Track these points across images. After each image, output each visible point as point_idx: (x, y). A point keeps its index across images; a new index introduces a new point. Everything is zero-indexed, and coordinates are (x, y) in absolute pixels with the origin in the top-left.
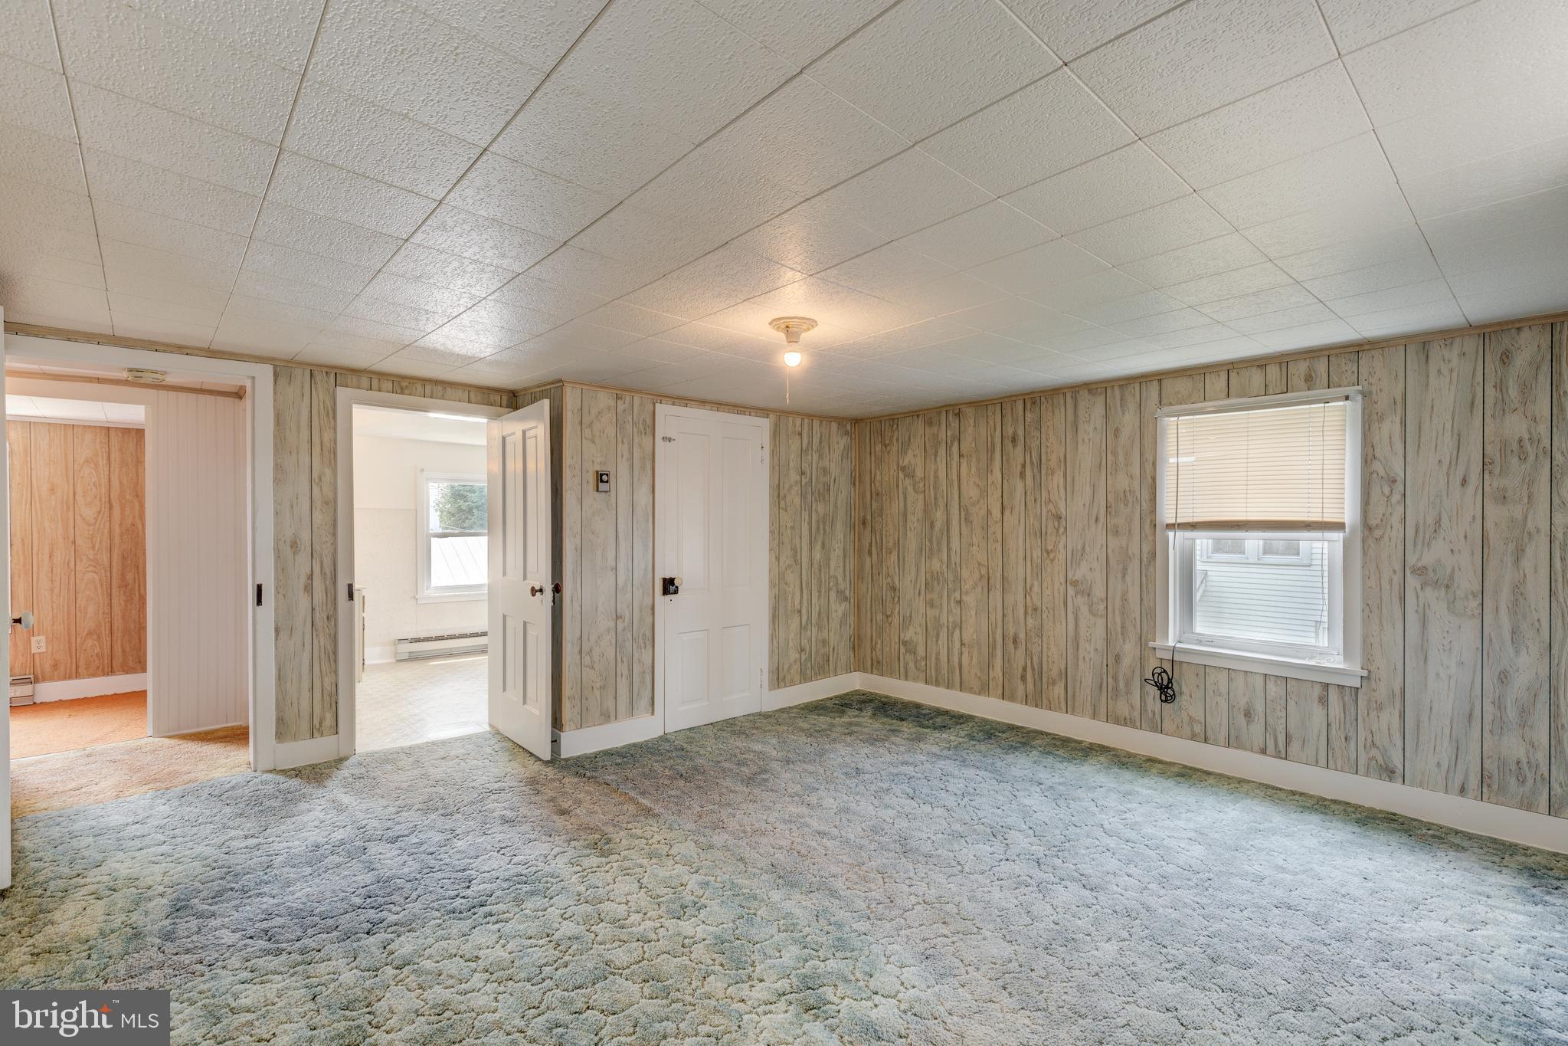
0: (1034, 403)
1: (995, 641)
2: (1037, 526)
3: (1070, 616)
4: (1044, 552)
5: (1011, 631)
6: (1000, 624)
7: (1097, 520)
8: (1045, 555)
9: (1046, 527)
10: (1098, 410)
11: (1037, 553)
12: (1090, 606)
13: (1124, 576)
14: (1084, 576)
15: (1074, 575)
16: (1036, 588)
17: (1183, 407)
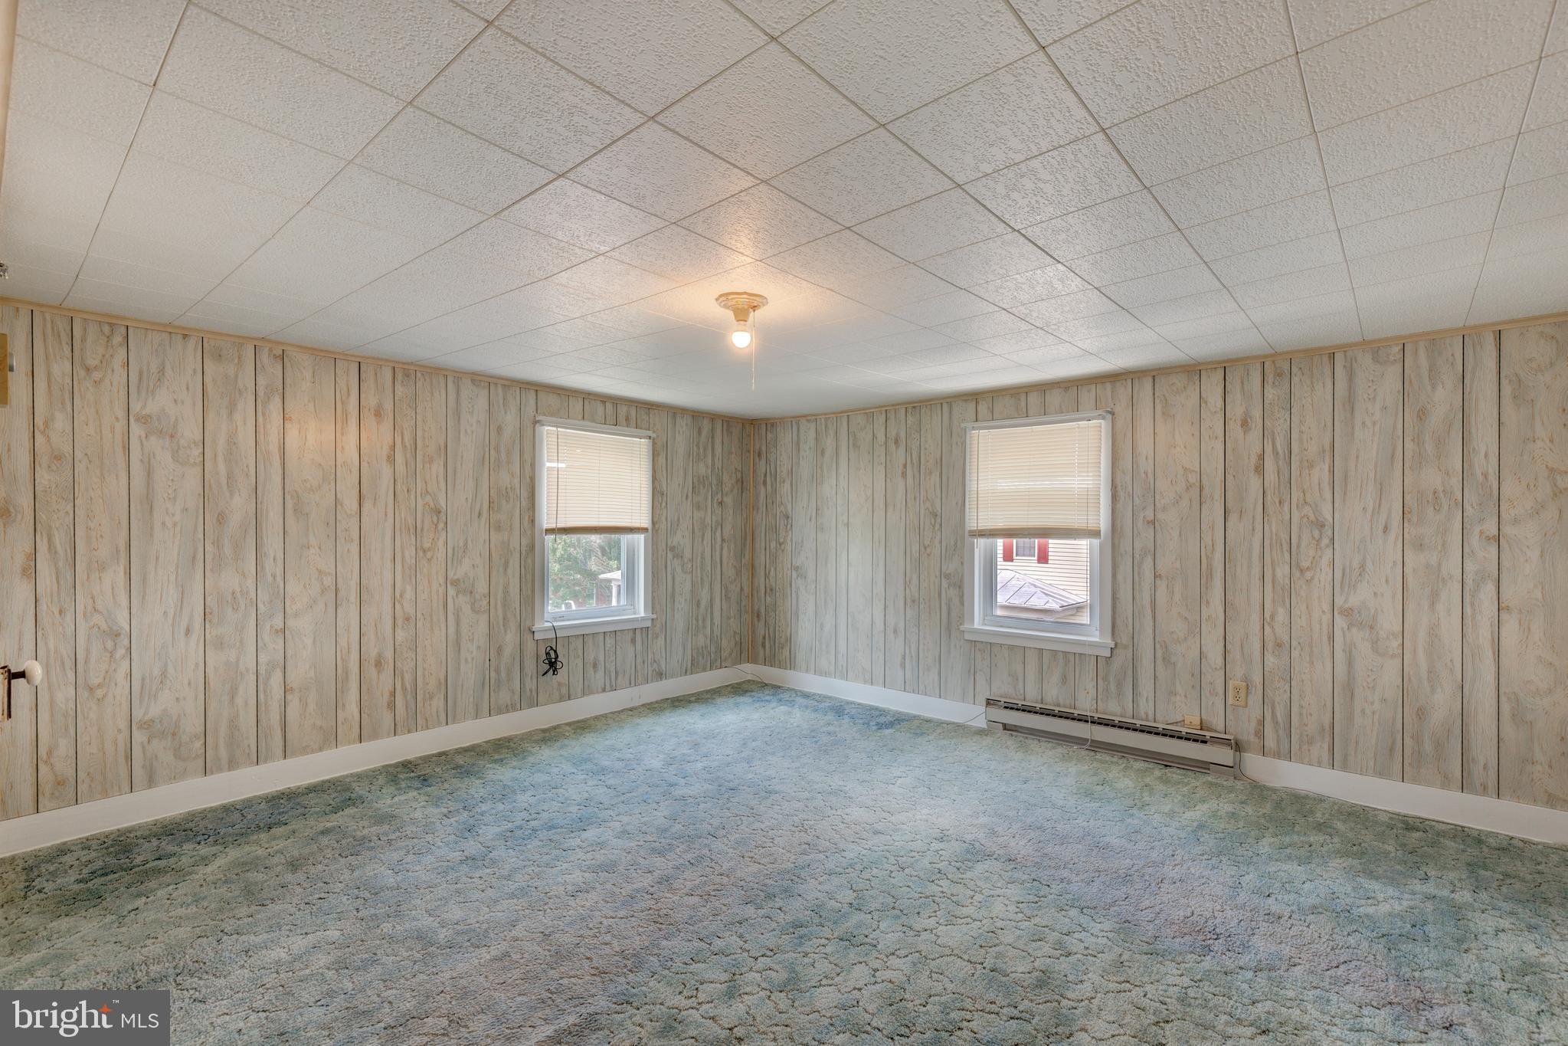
0: (407, 376)
1: (346, 672)
2: (411, 521)
3: (451, 617)
4: (418, 550)
5: (372, 652)
6: (355, 647)
7: (480, 514)
8: (421, 554)
9: (423, 522)
10: (482, 403)
11: (410, 553)
12: (473, 604)
13: (506, 569)
14: (466, 574)
15: (455, 574)
16: (409, 594)
17: (554, 419)
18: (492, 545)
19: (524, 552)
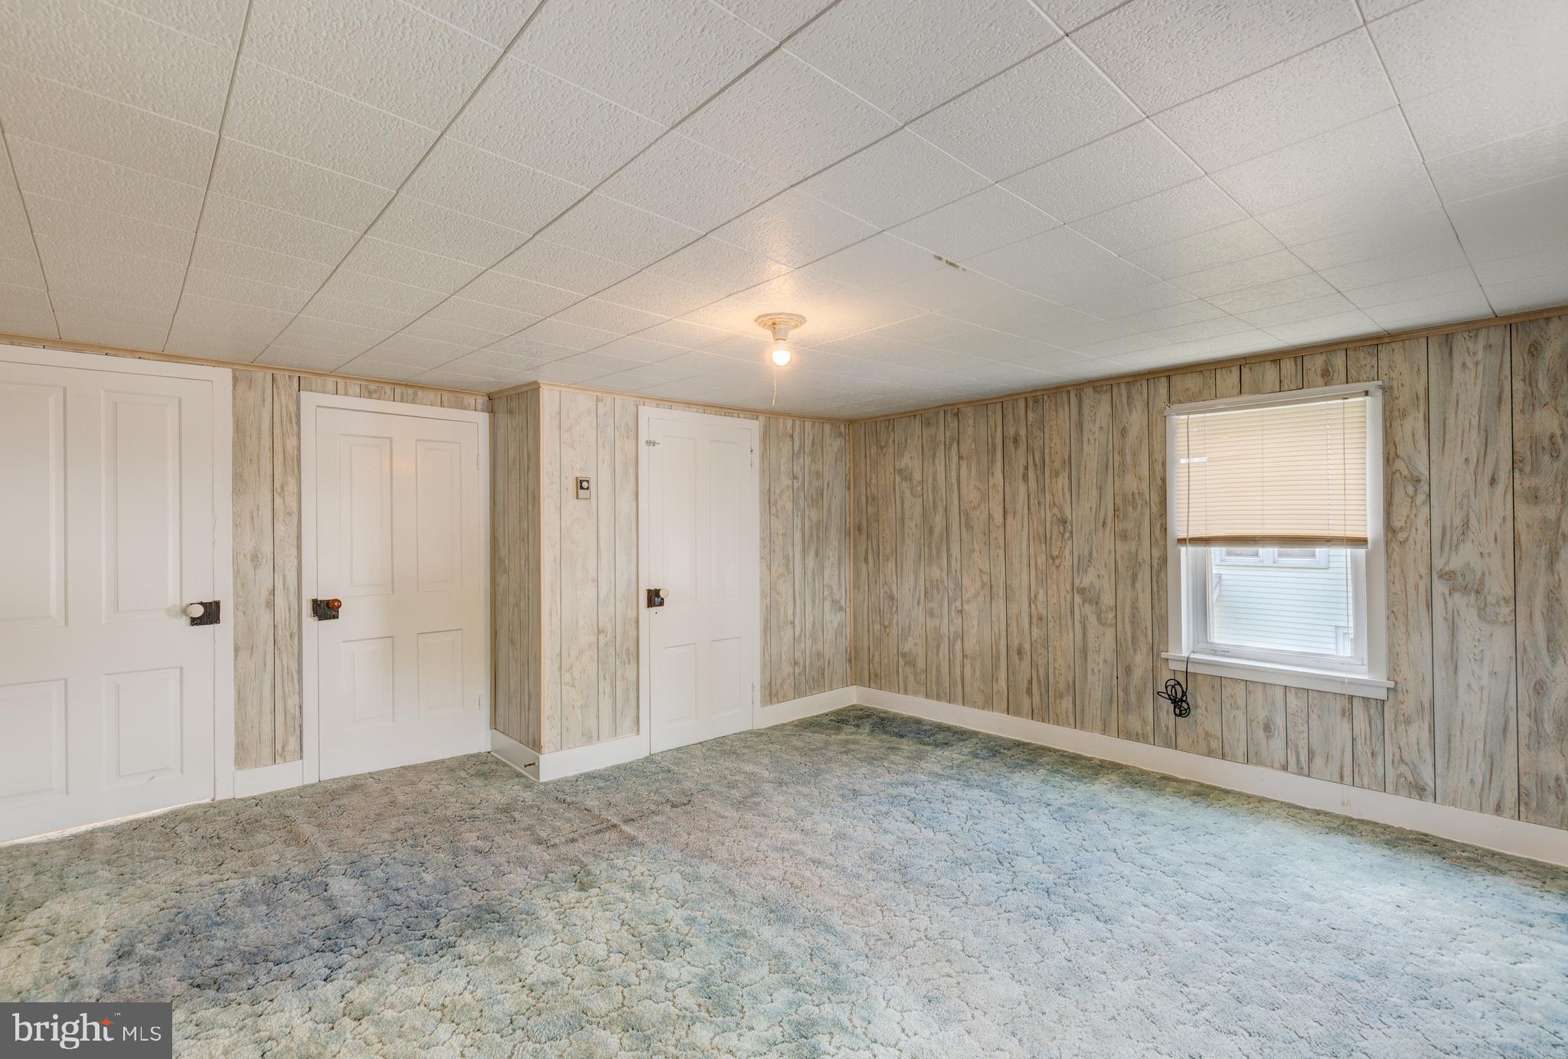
0: (1036, 402)
1: (998, 653)
2: (1041, 531)
3: (1078, 626)
4: (1049, 558)
5: (1016, 642)
6: (1004, 634)
7: (1104, 524)
8: (1051, 561)
9: (1051, 532)
10: (1104, 408)
11: (1041, 560)
12: (1099, 616)
13: (1134, 584)
14: (1092, 583)
15: (1081, 583)
16: (1041, 596)
17: (1194, 404)
18: (1118, 556)
19: (1155, 565)
